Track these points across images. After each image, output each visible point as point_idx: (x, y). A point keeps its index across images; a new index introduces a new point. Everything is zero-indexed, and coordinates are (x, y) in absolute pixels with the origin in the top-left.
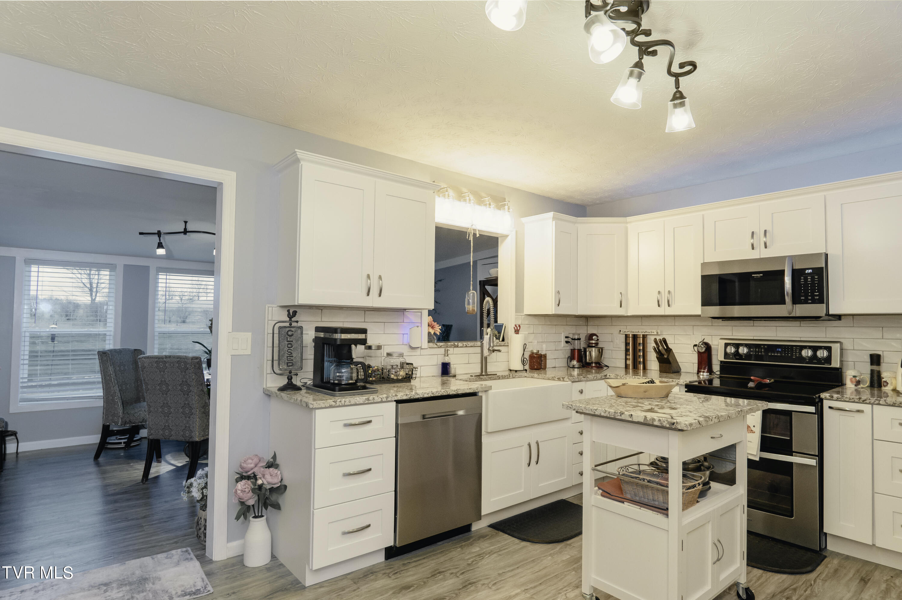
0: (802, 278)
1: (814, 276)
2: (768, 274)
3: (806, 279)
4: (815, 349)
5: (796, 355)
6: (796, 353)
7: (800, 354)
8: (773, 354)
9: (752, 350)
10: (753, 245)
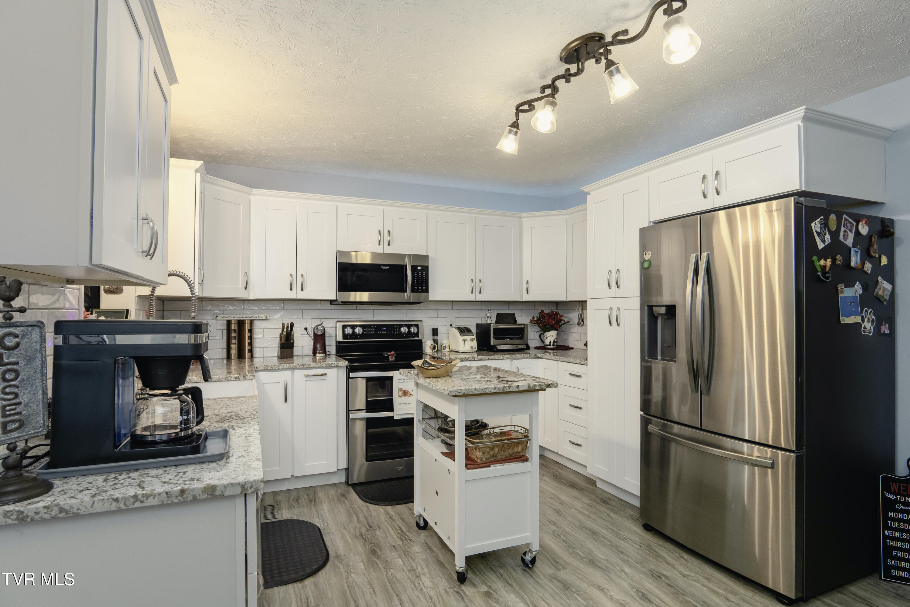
0: (416, 272)
1: (423, 272)
2: (393, 267)
3: (418, 273)
4: (409, 326)
5: (396, 332)
6: (396, 330)
7: (400, 330)
8: (381, 333)
9: (365, 330)
10: (380, 242)
